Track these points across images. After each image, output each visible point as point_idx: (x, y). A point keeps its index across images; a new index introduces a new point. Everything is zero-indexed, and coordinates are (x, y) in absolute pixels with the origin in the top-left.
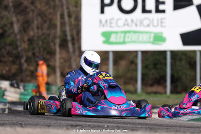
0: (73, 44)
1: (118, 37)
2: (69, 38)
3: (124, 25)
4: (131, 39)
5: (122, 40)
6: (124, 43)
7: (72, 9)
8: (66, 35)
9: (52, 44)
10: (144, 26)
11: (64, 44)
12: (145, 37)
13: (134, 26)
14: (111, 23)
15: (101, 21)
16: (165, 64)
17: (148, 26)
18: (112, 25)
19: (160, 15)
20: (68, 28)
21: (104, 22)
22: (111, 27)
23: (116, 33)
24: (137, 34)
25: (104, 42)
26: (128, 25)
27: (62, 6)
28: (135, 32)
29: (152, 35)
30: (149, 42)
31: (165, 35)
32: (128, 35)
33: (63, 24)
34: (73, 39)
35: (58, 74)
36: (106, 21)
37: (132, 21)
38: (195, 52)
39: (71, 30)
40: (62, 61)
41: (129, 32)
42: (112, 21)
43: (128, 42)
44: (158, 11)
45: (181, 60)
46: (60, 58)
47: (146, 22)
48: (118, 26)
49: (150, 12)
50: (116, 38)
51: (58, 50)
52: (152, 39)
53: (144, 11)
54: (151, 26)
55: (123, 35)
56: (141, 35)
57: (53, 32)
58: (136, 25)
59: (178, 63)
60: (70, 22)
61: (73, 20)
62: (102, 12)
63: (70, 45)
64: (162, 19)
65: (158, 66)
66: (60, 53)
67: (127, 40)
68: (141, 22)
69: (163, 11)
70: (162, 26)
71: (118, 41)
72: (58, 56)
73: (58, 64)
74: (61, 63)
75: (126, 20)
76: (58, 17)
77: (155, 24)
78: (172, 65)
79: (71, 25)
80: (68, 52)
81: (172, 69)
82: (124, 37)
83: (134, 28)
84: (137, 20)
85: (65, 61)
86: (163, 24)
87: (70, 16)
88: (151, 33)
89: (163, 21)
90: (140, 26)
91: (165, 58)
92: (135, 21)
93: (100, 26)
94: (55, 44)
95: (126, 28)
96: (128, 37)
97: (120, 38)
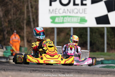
0: (34, 23)
1: (60, 20)
2: (32, 20)
3: (63, 12)
4: (67, 21)
5: (62, 21)
6: (63, 23)
7: (33, 3)
8: (30, 19)
9: (22, 24)
10: (75, 13)
11: (28, 24)
12: (75, 20)
13: (69, 13)
14: (55, 11)
15: (50, 10)
16: (87, 35)
17: (77, 13)
18: (56, 12)
19: (84, 7)
20: (31, 14)
21: (51, 10)
22: (55, 13)
23: (59, 17)
24: (70, 18)
25: (52, 22)
26: (65, 12)
27: (28, 2)
28: (69, 17)
29: (79, 18)
30: (77, 22)
31: (86, 18)
32: (65, 18)
33: (28, 12)
34: (34, 21)
35: (25, 40)
36: (53, 10)
37: (68, 10)
38: (103, 28)
39: (33, 15)
40: (28, 33)
41: (66, 16)
42: (56, 10)
43: (66, 22)
44: (82, 4)
45: (95, 32)
46: (27, 32)
47: (76, 11)
48: (59, 13)
49: (78, 5)
50: (59, 20)
51: (25, 27)
52: (79, 21)
53: (75, 4)
54: (79, 13)
55: (62, 18)
56: (73, 18)
57: (22, 16)
58: (70, 13)
59: (94, 34)
60: (32, 11)
61: (34, 9)
62: (51, 5)
63: (32, 24)
64: (85, 9)
65: (83, 36)
66: (27, 29)
67: (64, 21)
68: (73, 11)
69: (86, 5)
70: (85, 13)
71: (59, 21)
72: (25, 30)
73: (25, 35)
74: (27, 34)
75: (64, 10)
76: (25, 8)
77: (81, 12)
78: (90, 36)
79: (32, 12)
80: (31, 28)
81: (90, 38)
82: (63, 20)
83: (69, 14)
84: (70, 10)
85: (29, 33)
86: (86, 12)
87: (32, 7)
88: (78, 17)
89: (85, 10)
90: (72, 13)
91: (87, 32)
92: (69, 10)
93: (49, 13)
94: (23, 24)
95: (64, 14)
96: (65, 19)
97: (61, 20)
